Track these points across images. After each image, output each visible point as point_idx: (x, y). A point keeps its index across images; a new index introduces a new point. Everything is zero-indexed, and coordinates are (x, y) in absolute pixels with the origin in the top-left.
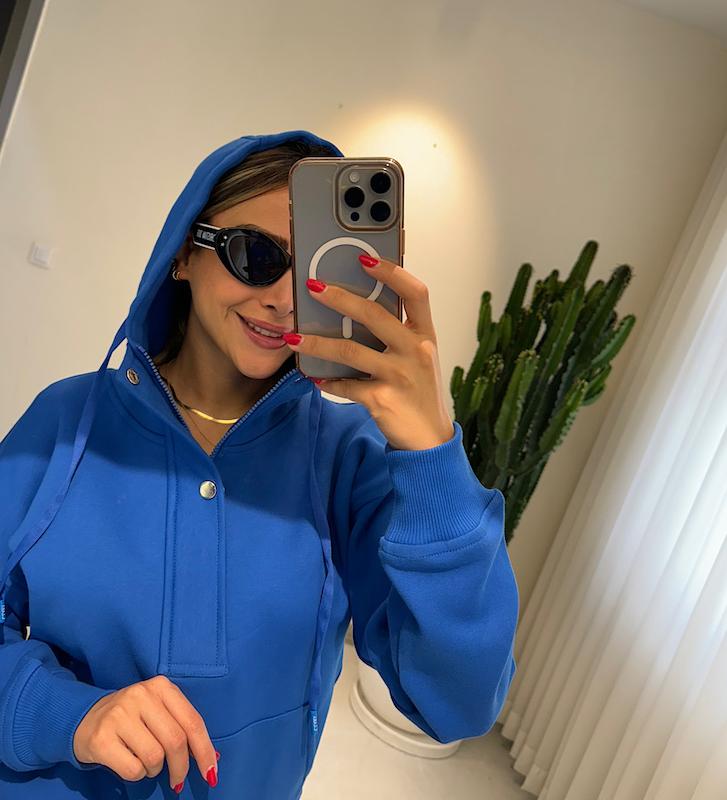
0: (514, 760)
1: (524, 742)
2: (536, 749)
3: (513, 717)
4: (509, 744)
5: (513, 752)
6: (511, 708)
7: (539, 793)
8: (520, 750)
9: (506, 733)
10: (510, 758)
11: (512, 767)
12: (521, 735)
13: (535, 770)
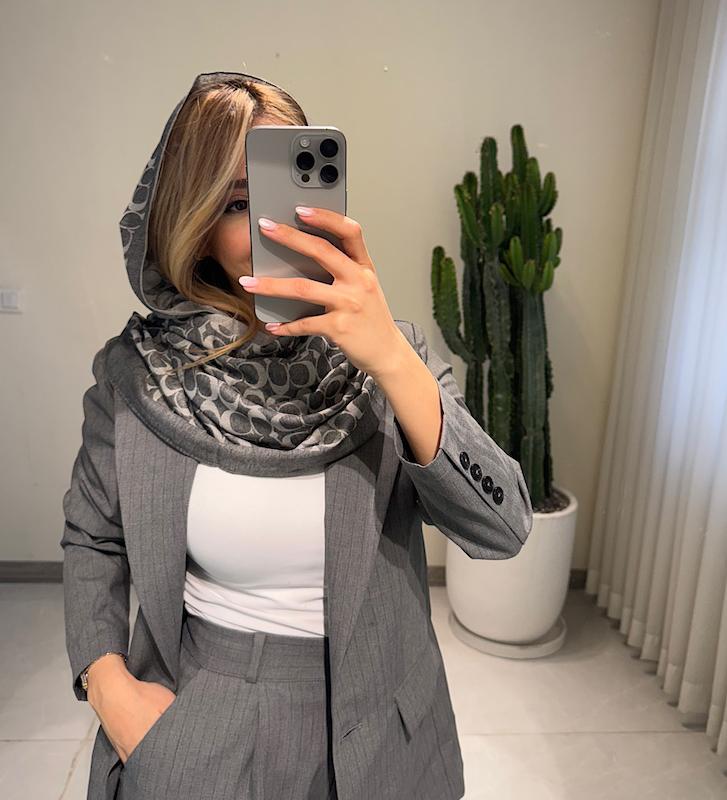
0: (626, 637)
1: (631, 617)
2: (644, 620)
3: (615, 598)
4: (617, 624)
5: (623, 629)
6: (610, 591)
7: (658, 657)
8: (629, 627)
9: (612, 614)
10: (622, 635)
11: (626, 644)
12: (626, 611)
13: (649, 638)
